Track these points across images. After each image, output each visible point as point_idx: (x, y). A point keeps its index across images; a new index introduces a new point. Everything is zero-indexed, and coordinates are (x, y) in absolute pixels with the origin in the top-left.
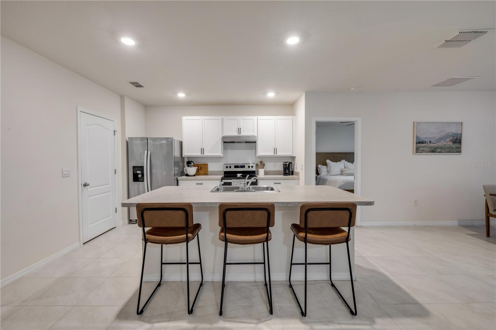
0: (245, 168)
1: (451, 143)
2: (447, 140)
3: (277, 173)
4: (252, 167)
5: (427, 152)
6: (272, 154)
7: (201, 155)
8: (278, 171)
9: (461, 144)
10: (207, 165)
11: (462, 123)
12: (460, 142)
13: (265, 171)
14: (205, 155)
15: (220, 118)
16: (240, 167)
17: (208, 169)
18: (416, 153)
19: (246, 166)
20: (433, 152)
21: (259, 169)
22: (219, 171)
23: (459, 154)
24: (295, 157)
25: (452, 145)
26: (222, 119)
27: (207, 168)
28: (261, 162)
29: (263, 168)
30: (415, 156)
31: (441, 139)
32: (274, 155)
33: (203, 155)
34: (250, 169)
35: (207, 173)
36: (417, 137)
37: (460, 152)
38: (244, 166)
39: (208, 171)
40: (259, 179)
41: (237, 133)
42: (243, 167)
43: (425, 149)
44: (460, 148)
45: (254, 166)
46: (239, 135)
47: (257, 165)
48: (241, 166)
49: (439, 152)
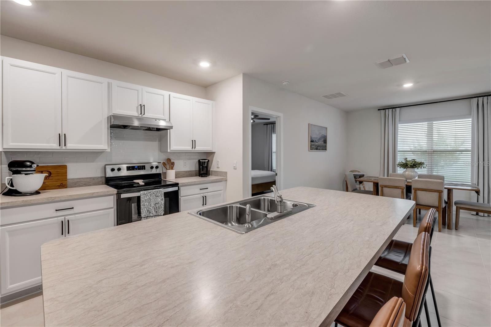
0: (145, 169)
1: (323, 143)
2: (322, 141)
3: (189, 174)
4: (157, 167)
5: (315, 150)
6: (189, 148)
7: (59, 148)
8: (190, 171)
9: (326, 144)
10: (65, 167)
11: (327, 128)
12: (326, 143)
13: (175, 172)
14: (68, 148)
15: (105, 80)
16: (136, 168)
17: (67, 176)
18: (311, 150)
19: (148, 167)
20: (317, 149)
21: (168, 171)
22: (93, 178)
23: (325, 152)
24: (214, 153)
25: (323, 144)
26: (109, 83)
27: (66, 173)
28: (169, 160)
29: (172, 169)
30: (310, 152)
31: (320, 139)
32: (191, 149)
33: (64, 148)
34: (154, 171)
35: (64, 183)
36: (311, 137)
37: (326, 150)
38: (144, 166)
39: (66, 179)
40: (182, 185)
41: (137, 111)
42: (143, 168)
43: (314, 146)
44: (326, 147)
45: (160, 166)
46: (141, 116)
47: (164, 164)
48: (138, 166)
49: (319, 150)
